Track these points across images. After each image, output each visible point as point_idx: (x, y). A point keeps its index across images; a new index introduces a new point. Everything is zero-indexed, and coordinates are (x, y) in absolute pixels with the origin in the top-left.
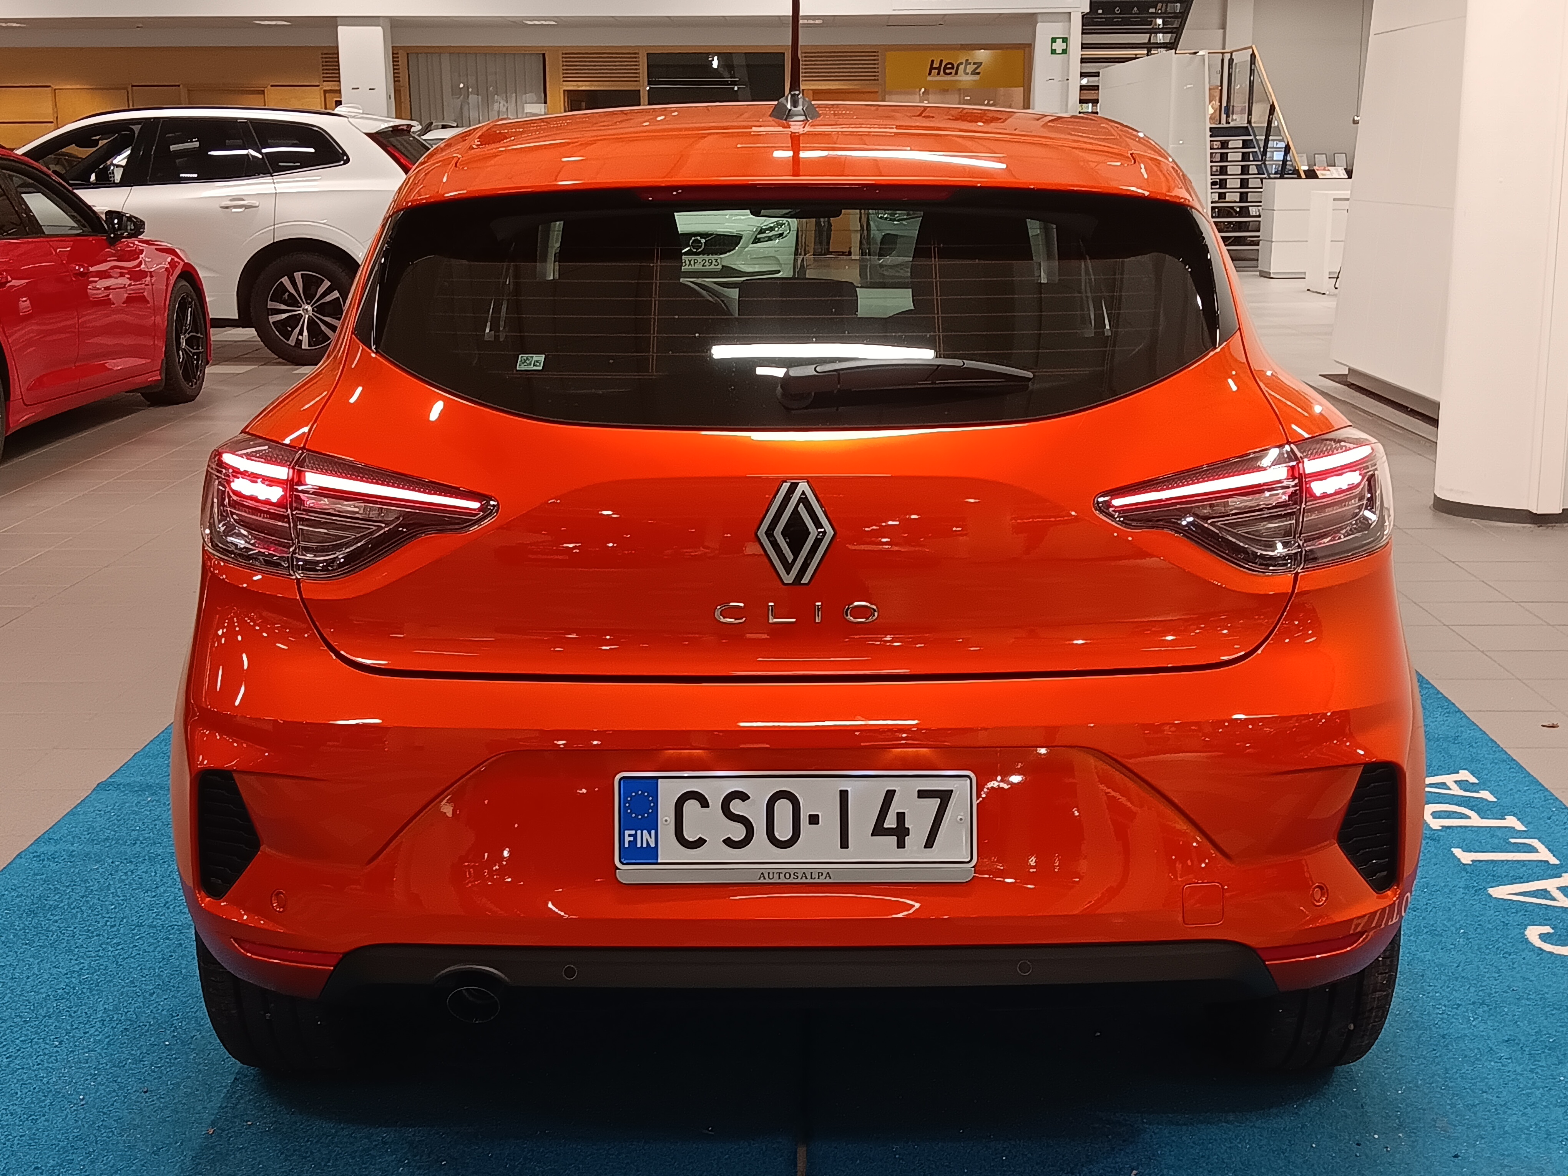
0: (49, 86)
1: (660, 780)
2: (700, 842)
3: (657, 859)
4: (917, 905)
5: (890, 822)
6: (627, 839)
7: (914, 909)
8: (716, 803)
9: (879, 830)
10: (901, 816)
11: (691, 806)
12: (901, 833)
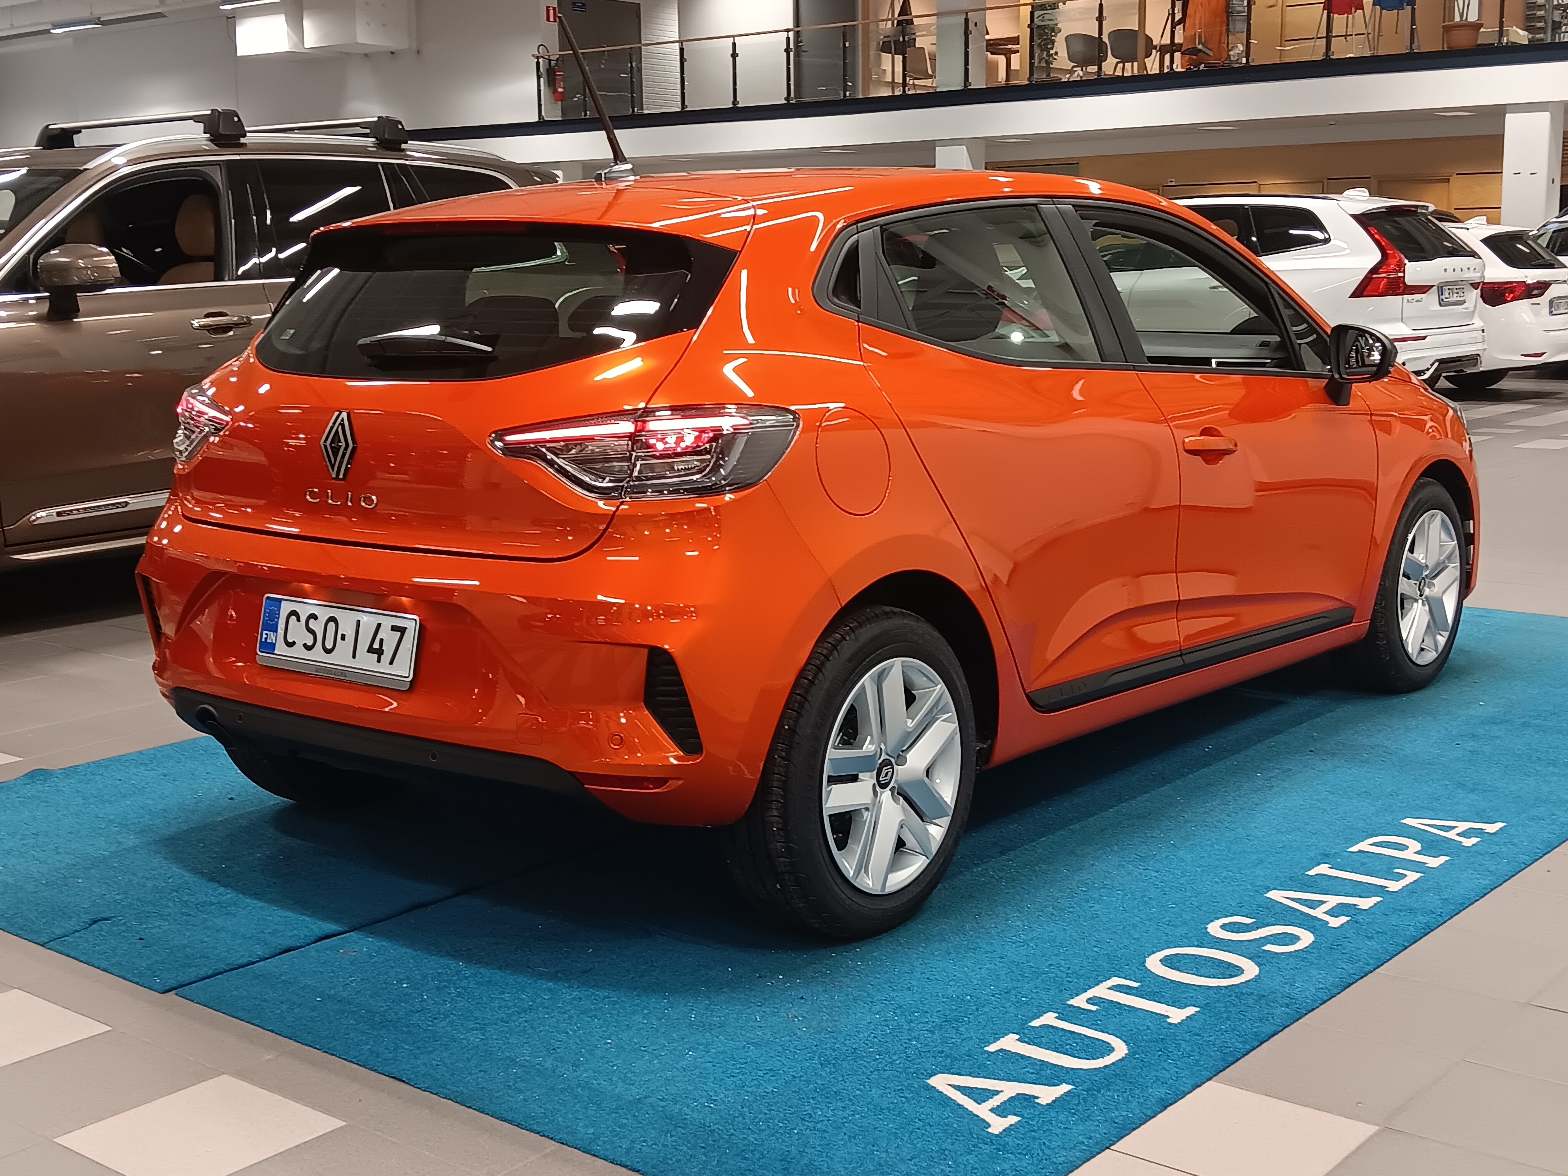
0: (1255, 182)
1: (283, 602)
2: (294, 643)
3: (274, 650)
4: (395, 704)
5: (376, 646)
6: (265, 636)
7: (392, 707)
8: (303, 619)
9: (371, 650)
10: (382, 640)
11: (293, 618)
12: (380, 652)
